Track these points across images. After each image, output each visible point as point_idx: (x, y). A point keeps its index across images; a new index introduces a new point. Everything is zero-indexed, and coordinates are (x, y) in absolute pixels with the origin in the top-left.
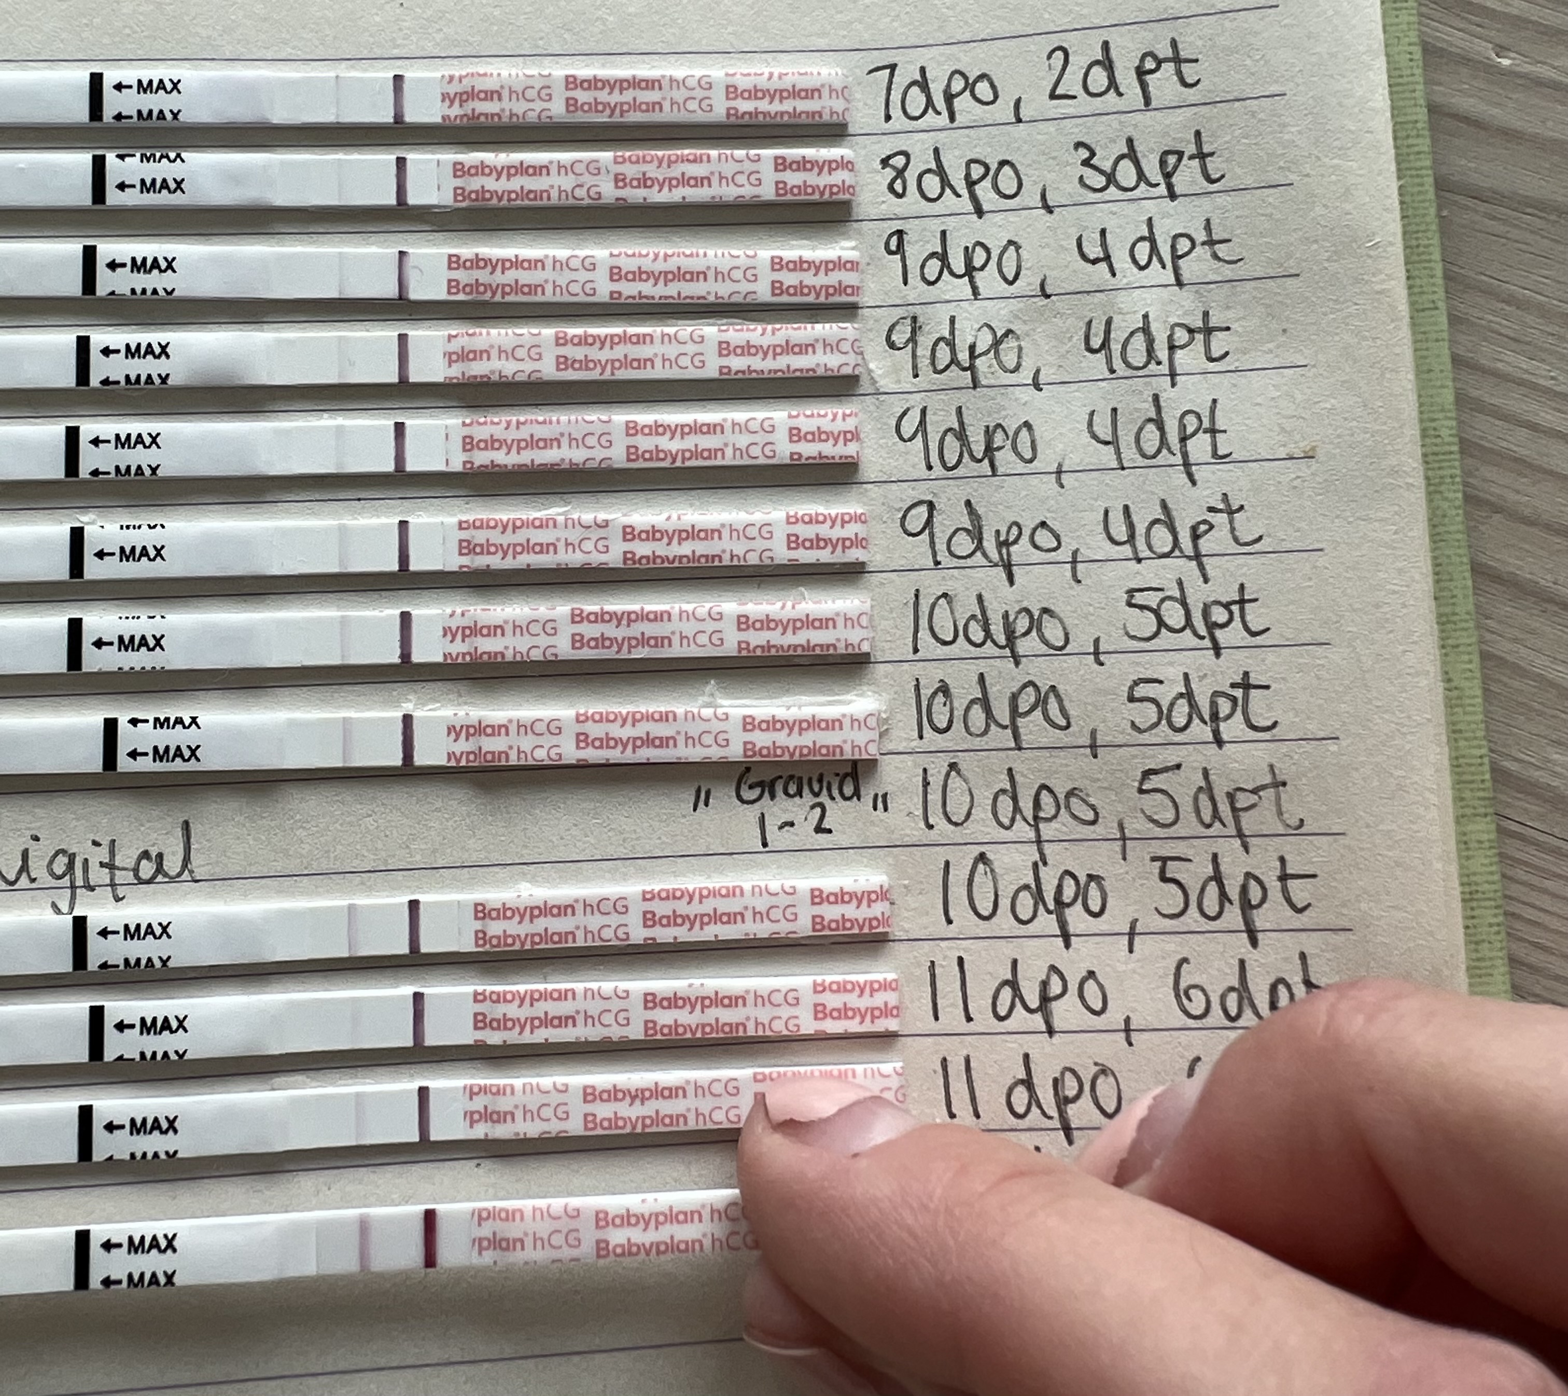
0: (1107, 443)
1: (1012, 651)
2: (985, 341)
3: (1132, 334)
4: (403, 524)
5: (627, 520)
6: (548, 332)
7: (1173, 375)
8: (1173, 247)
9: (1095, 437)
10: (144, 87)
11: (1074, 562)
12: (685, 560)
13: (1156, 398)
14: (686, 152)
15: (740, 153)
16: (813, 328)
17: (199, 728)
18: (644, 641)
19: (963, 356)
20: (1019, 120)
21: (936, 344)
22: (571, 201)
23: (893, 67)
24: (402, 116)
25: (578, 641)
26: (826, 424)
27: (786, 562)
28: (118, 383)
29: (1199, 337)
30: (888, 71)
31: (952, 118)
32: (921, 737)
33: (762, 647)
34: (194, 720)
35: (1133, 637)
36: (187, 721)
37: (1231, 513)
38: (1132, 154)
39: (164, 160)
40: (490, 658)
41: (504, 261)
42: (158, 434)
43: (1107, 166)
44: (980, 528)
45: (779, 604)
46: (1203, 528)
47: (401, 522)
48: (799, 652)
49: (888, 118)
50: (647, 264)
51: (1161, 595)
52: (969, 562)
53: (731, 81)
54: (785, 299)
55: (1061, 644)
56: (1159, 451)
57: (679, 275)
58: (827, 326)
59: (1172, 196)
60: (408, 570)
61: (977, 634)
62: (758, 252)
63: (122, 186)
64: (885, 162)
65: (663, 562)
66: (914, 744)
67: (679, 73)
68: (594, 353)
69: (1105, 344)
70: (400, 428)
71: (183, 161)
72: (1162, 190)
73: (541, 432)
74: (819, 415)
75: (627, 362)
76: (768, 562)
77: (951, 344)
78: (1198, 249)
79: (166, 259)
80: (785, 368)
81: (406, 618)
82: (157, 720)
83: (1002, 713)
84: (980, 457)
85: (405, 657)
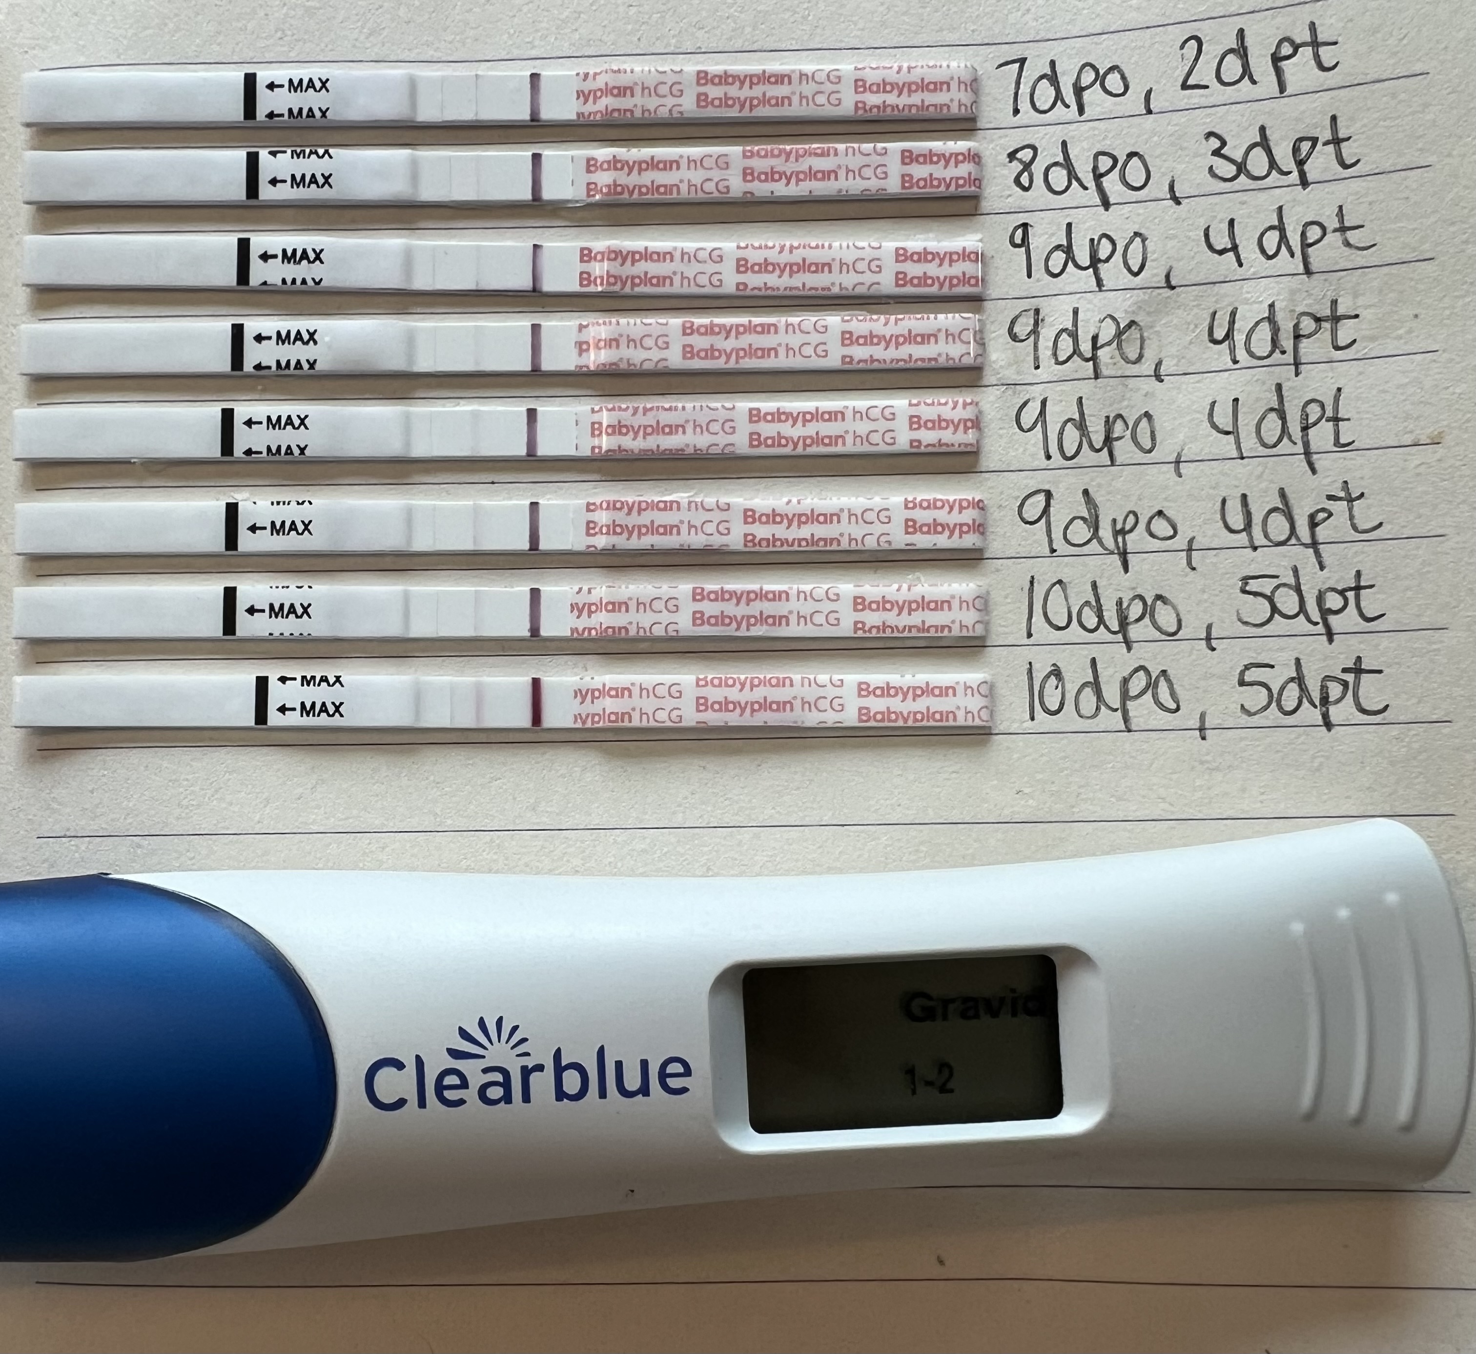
0: (1227, 433)
1: (1125, 637)
2: (1108, 332)
3: (1257, 323)
4: (534, 505)
5: (750, 504)
6: (675, 322)
7: (1297, 364)
8: (1303, 234)
9: (1214, 426)
10: (295, 86)
11: (1190, 550)
12: (804, 543)
13: (1279, 387)
14: (815, 146)
15: (867, 147)
16: (936, 318)
17: (342, 686)
18: (762, 619)
19: (1086, 347)
20: (1149, 112)
21: (1058, 336)
22: (701, 195)
23: (1022, 61)
24: (538, 113)
25: (698, 618)
26: (947, 412)
27: (903, 547)
28: (269, 368)
29: (1327, 325)
30: (1017, 65)
31: (1081, 110)
32: (1032, 719)
33: (878, 628)
34: (338, 678)
35: (1246, 623)
36: (332, 680)
37: (1350, 500)
38: (1264, 143)
39: (313, 157)
40: (614, 632)
41: (634, 253)
42: (306, 416)
43: (1238, 156)
44: (1097, 517)
45: (895, 586)
46: (1322, 516)
47: (532, 503)
48: (914, 633)
49: (1016, 111)
50: (773, 256)
51: (1275, 582)
52: (1086, 550)
53: (860, 74)
54: (909, 290)
55: (1173, 629)
56: (1280, 440)
57: (803, 266)
58: (950, 316)
59: (1304, 182)
60: (537, 549)
61: (1091, 621)
62: (883, 244)
63: (274, 182)
64: (1012, 156)
65: (782, 545)
66: (1025, 725)
67: (808, 68)
68: (720, 343)
69: (1229, 336)
70: (532, 414)
71: (331, 157)
72: (1295, 176)
73: (666, 418)
74: (940, 404)
75: (751, 352)
76: (886, 546)
77: (1074, 335)
78: (1330, 237)
79: (314, 250)
80: (907, 357)
81: (535, 594)
82: (304, 678)
83: (1112, 695)
84: (1098, 447)
85: (535, 631)
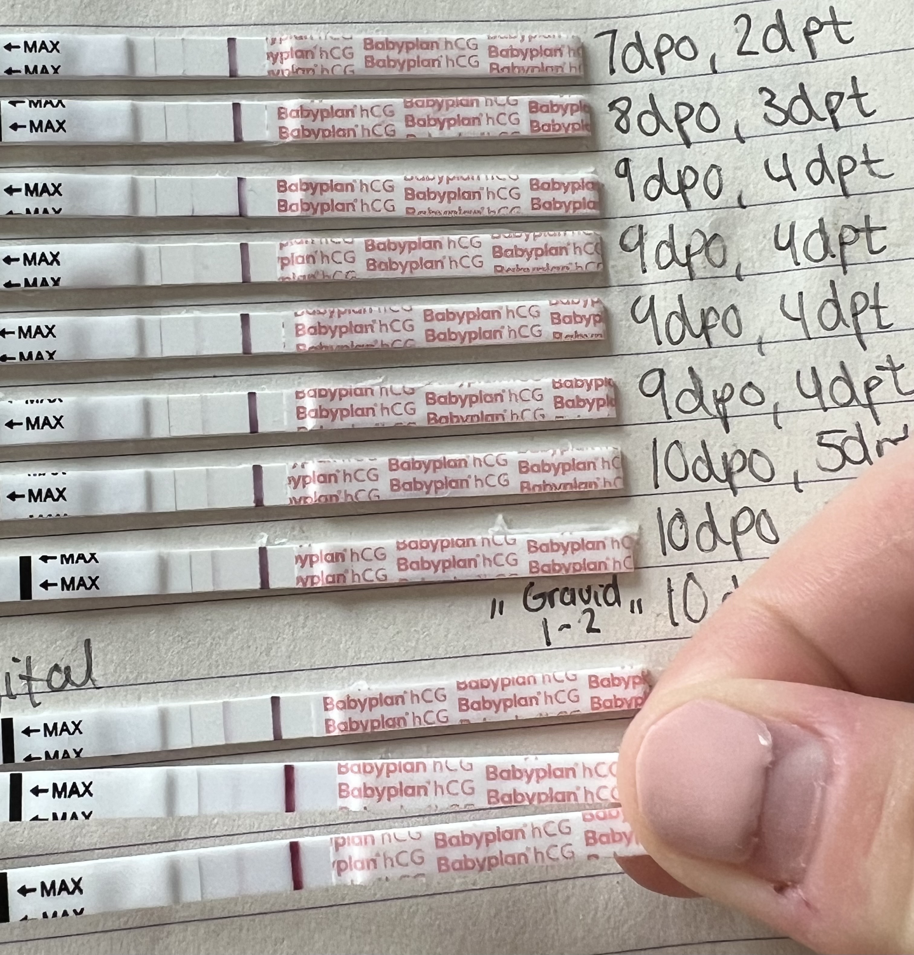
0: (796, 319)
1: (731, 484)
2: (697, 243)
3: (811, 234)
4: (252, 395)
5: (429, 389)
6: (360, 241)
7: (844, 265)
8: (840, 167)
9: (786, 314)
10: (30, 47)
11: (776, 413)
12: (476, 419)
13: (832, 283)
14: (460, 98)
15: (502, 99)
16: (565, 234)
17: (97, 562)
18: (447, 483)
19: (682, 256)
20: (715, 72)
21: (659, 247)
22: (372, 137)
23: (614, 32)
24: (236, 70)
25: (395, 485)
26: (580, 310)
27: (554, 419)
28: (18, 285)
29: (863, 235)
30: (611, 35)
31: (662, 70)
32: (665, 554)
33: (539, 486)
34: (93, 555)
35: (824, 469)
36: (88, 557)
37: (894, 370)
38: (804, 96)
39: (49, 106)
40: (326, 499)
41: (322, 185)
42: (54, 326)
43: (785, 106)
44: (701, 388)
45: (551, 451)
46: (874, 382)
47: (249, 394)
48: (568, 489)
49: (612, 71)
50: (433, 186)
51: (843, 436)
52: (695, 415)
53: (492, 42)
54: (542, 212)
55: (769, 477)
56: (837, 324)
57: (459, 194)
58: (576, 232)
59: (837, 126)
60: (257, 432)
61: (704, 473)
62: (520, 176)
63: (15, 127)
64: (612, 106)
65: (458, 421)
66: (659, 560)
67: (453, 37)
68: (397, 257)
69: (790, 243)
70: (245, 318)
71: (64, 106)
72: (829, 122)
73: (357, 319)
74: (573, 303)
75: (421, 263)
76: (540, 419)
77: (672, 246)
78: (859, 167)
79: (53, 185)
80: (545, 266)
81: (257, 470)
82: (63, 556)
83: (725, 532)
84: (697, 333)
85: (259, 501)
